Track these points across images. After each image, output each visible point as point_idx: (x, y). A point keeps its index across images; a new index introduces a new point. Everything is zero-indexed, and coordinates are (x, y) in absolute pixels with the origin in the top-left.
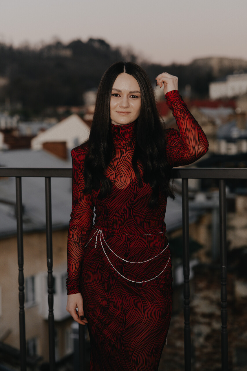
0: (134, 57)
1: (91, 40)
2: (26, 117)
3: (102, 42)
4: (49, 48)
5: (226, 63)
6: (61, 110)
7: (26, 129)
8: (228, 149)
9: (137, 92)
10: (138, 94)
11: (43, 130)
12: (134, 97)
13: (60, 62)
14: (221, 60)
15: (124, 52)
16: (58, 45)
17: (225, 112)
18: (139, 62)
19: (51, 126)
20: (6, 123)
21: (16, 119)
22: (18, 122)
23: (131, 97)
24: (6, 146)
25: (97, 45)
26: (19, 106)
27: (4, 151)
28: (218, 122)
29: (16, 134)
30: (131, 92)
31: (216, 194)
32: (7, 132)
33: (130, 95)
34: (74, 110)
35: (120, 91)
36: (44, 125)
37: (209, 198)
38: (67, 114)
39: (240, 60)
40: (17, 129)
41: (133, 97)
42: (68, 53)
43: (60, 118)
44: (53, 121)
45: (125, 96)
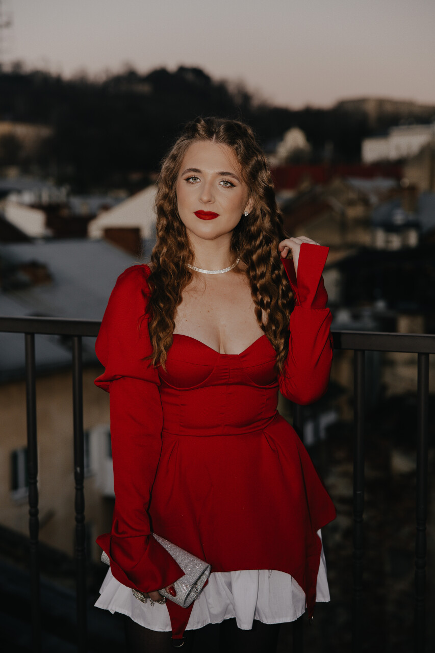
0: (246, 97)
1: (182, 70)
2: (81, 188)
3: (199, 73)
4: (117, 80)
5: (389, 108)
6: (135, 177)
7: (80, 205)
8: (388, 242)
11: (106, 208)
13: (134, 103)
14: (381, 102)
15: (231, 88)
16: (131, 76)
17: (385, 184)
18: (256, 102)
19: (119, 201)
20: (50, 196)
21: (64, 191)
22: (68, 195)
24: (49, 232)
25: (190, 77)
26: (70, 170)
27: (47, 239)
28: (374, 199)
29: (65, 213)
31: (366, 312)
32: (51, 211)
34: (155, 176)
36: (108, 200)
37: (356, 317)
39: (411, 104)
40: (67, 205)
42: (145, 89)
43: (133, 190)
44: (122, 194)
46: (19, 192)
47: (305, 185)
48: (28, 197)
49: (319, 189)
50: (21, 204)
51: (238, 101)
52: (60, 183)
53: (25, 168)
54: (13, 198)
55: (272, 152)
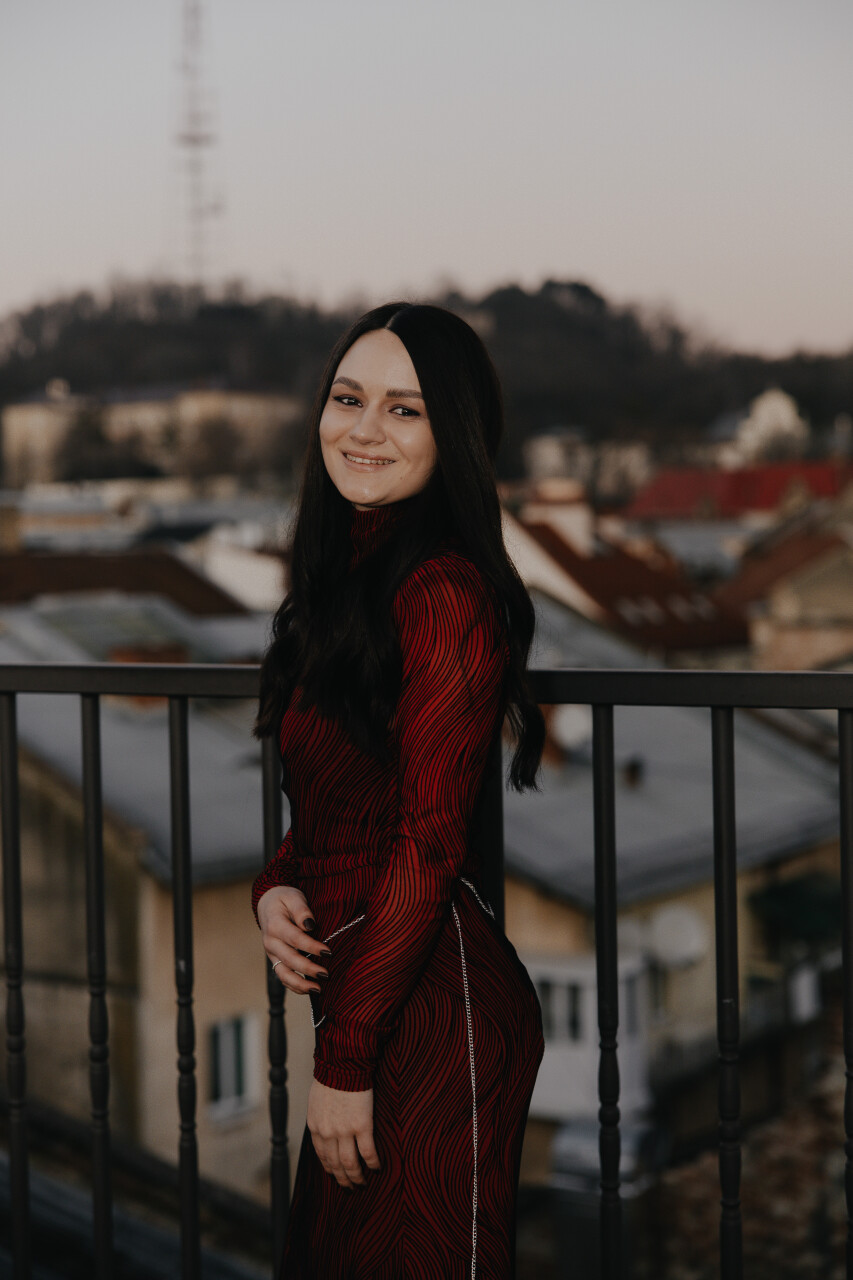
0: (677, 336)
1: (551, 286)
3: (582, 291)
9: (413, 394)
10: (417, 403)
12: (410, 413)
15: (647, 320)
18: (695, 346)
23: (400, 411)
25: (566, 300)
30: (392, 394)
33: (391, 404)
35: (356, 386)
41: (404, 414)
45: (374, 403)
46: (233, 523)
47: (796, 500)
48: (251, 534)
49: (822, 509)
50: (238, 548)
51: (661, 343)
53: (248, 476)
54: (221, 537)
55: (730, 439)
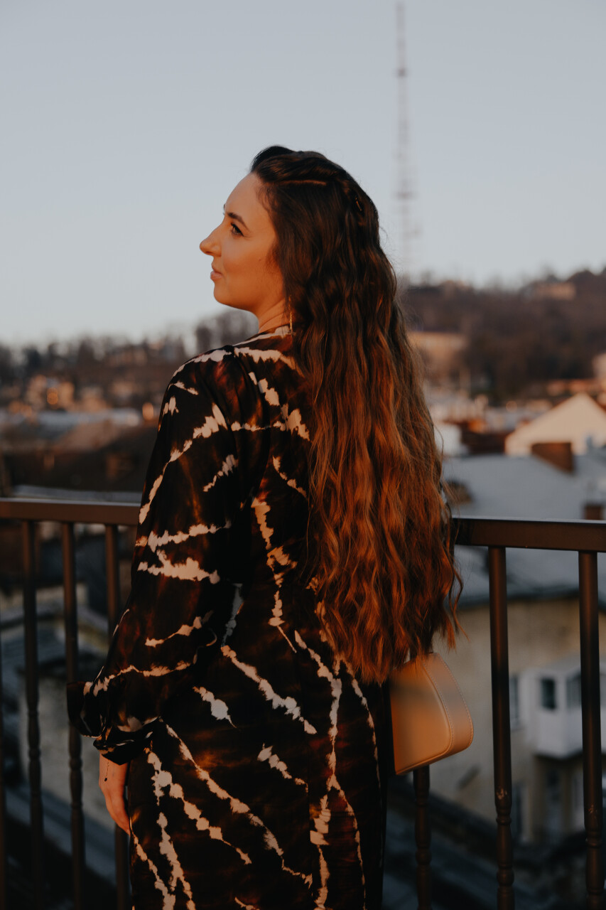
2: (496, 401)
4: (535, 285)
6: (556, 388)
7: (495, 420)
11: (526, 421)
13: (553, 308)
16: (551, 280)
19: (538, 414)
20: (463, 411)
21: (481, 402)
22: (485, 409)
24: (464, 450)
26: (483, 382)
29: (480, 428)
32: (465, 427)
34: (577, 386)
36: (528, 411)
38: (567, 395)
40: (482, 420)
42: (566, 292)
43: (556, 401)
44: (542, 406)
52: (473, 395)
